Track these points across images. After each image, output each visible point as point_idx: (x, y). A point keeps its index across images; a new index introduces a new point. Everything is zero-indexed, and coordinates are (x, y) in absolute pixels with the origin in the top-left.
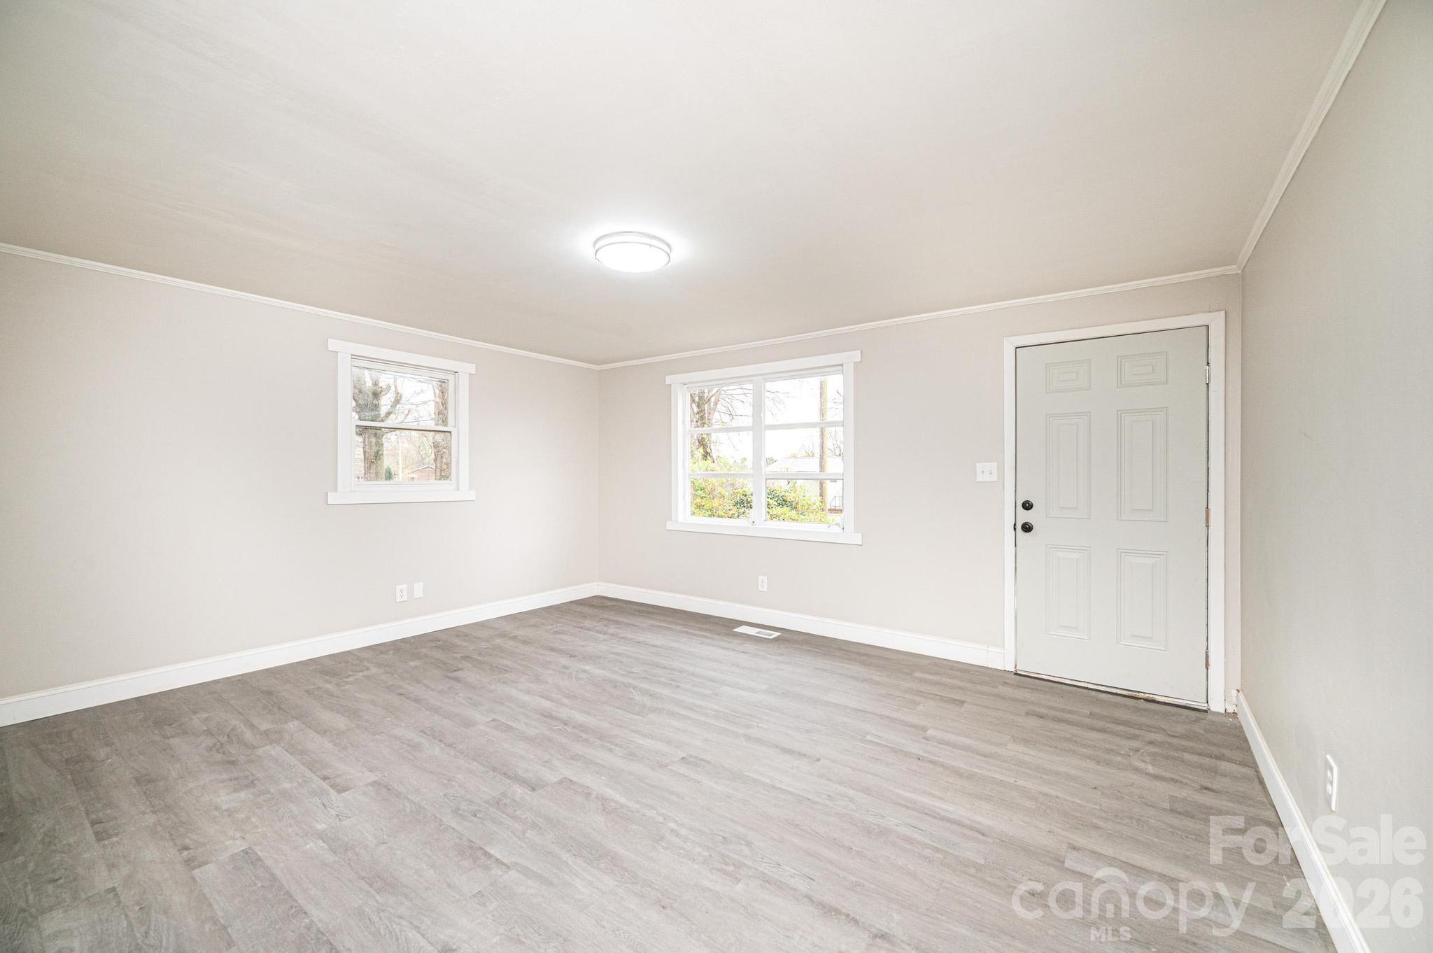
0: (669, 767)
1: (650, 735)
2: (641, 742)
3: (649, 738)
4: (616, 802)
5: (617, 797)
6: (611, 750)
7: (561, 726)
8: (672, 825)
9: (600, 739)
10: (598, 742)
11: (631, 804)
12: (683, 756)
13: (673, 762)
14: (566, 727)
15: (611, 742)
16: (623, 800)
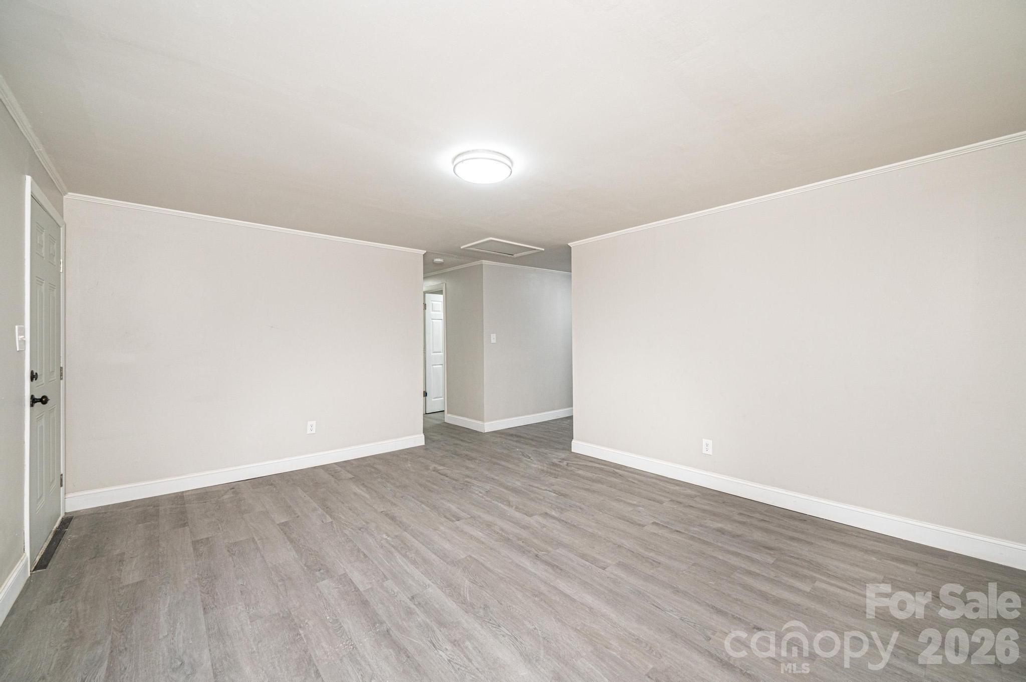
0: (469, 516)
1: (472, 538)
2: (480, 533)
3: (474, 536)
4: (503, 504)
5: (502, 506)
6: (502, 530)
7: (541, 553)
8: (480, 494)
9: (509, 539)
10: (511, 537)
11: (496, 503)
12: (457, 522)
13: (466, 519)
14: (536, 552)
15: (502, 536)
16: (500, 504)
